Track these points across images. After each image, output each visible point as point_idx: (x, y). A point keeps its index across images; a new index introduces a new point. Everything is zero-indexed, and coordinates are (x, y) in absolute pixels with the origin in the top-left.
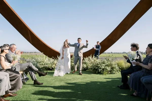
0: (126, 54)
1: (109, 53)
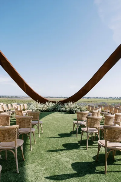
0: (112, 99)
1: (95, 98)
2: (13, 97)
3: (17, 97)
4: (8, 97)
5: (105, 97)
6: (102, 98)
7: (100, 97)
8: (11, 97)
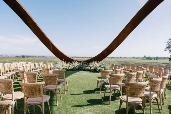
2: (40, 57)
3: (45, 57)
4: (36, 57)
5: (129, 57)
6: (126, 58)
7: (124, 57)
8: (38, 57)
